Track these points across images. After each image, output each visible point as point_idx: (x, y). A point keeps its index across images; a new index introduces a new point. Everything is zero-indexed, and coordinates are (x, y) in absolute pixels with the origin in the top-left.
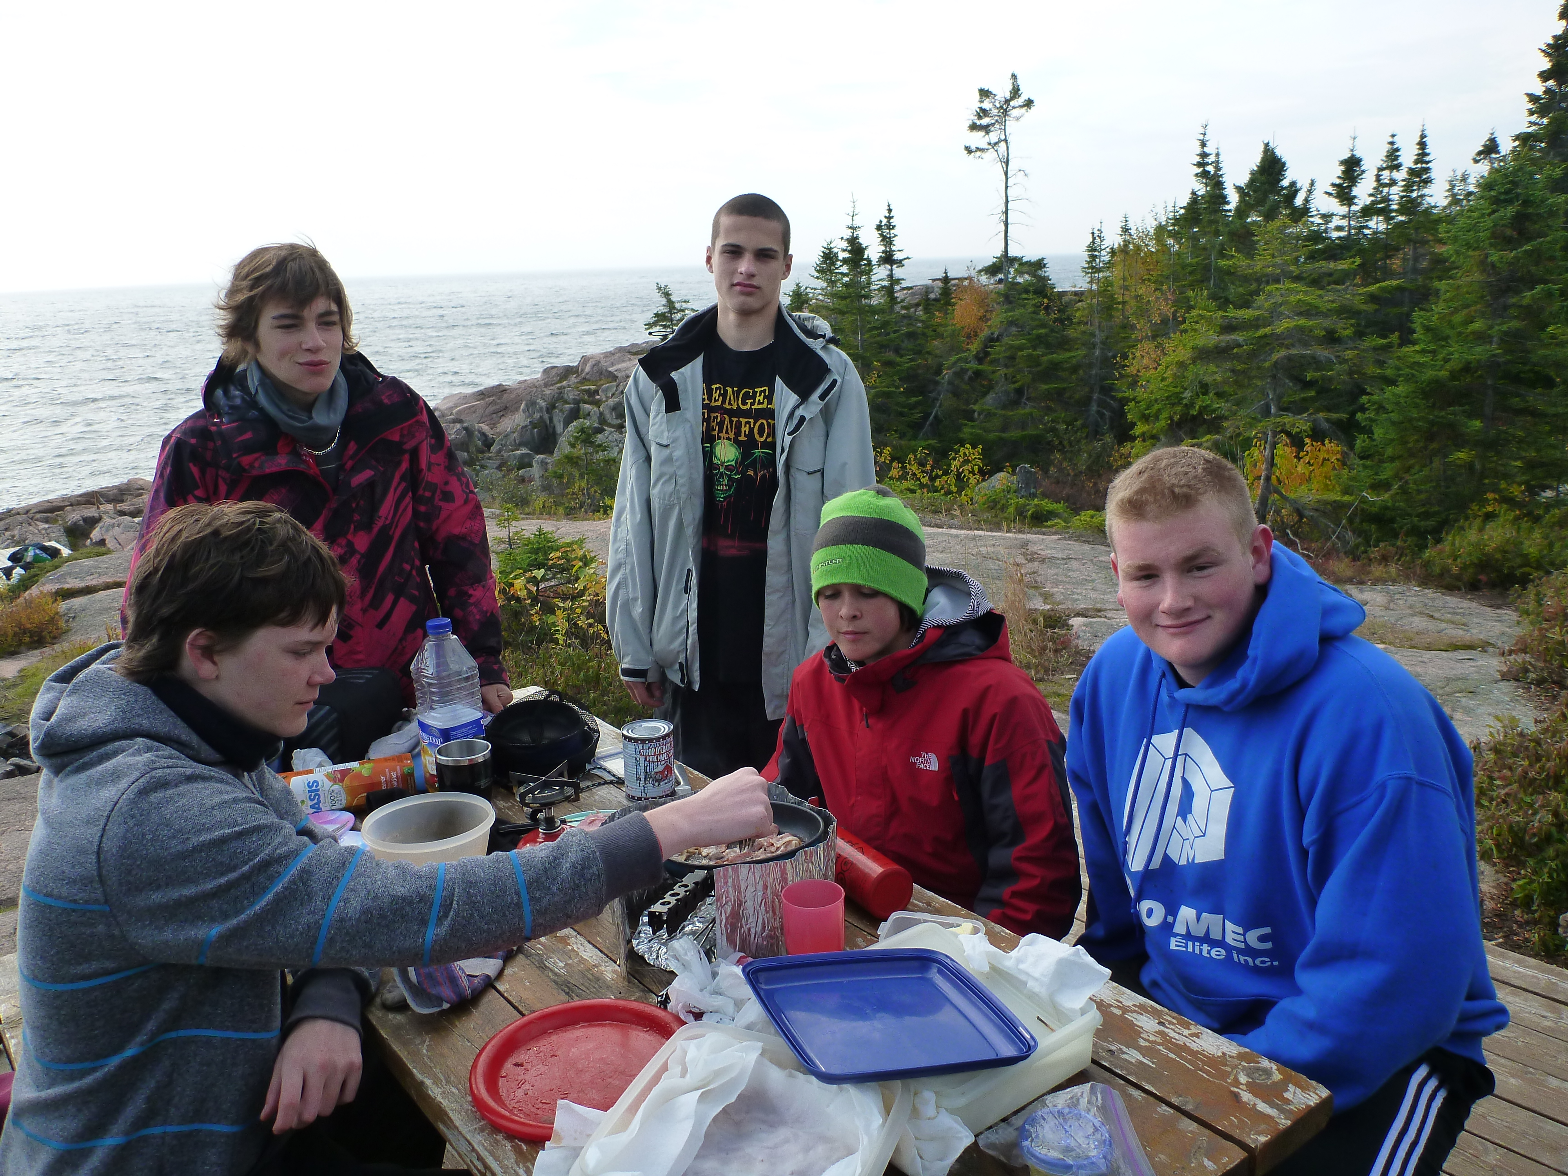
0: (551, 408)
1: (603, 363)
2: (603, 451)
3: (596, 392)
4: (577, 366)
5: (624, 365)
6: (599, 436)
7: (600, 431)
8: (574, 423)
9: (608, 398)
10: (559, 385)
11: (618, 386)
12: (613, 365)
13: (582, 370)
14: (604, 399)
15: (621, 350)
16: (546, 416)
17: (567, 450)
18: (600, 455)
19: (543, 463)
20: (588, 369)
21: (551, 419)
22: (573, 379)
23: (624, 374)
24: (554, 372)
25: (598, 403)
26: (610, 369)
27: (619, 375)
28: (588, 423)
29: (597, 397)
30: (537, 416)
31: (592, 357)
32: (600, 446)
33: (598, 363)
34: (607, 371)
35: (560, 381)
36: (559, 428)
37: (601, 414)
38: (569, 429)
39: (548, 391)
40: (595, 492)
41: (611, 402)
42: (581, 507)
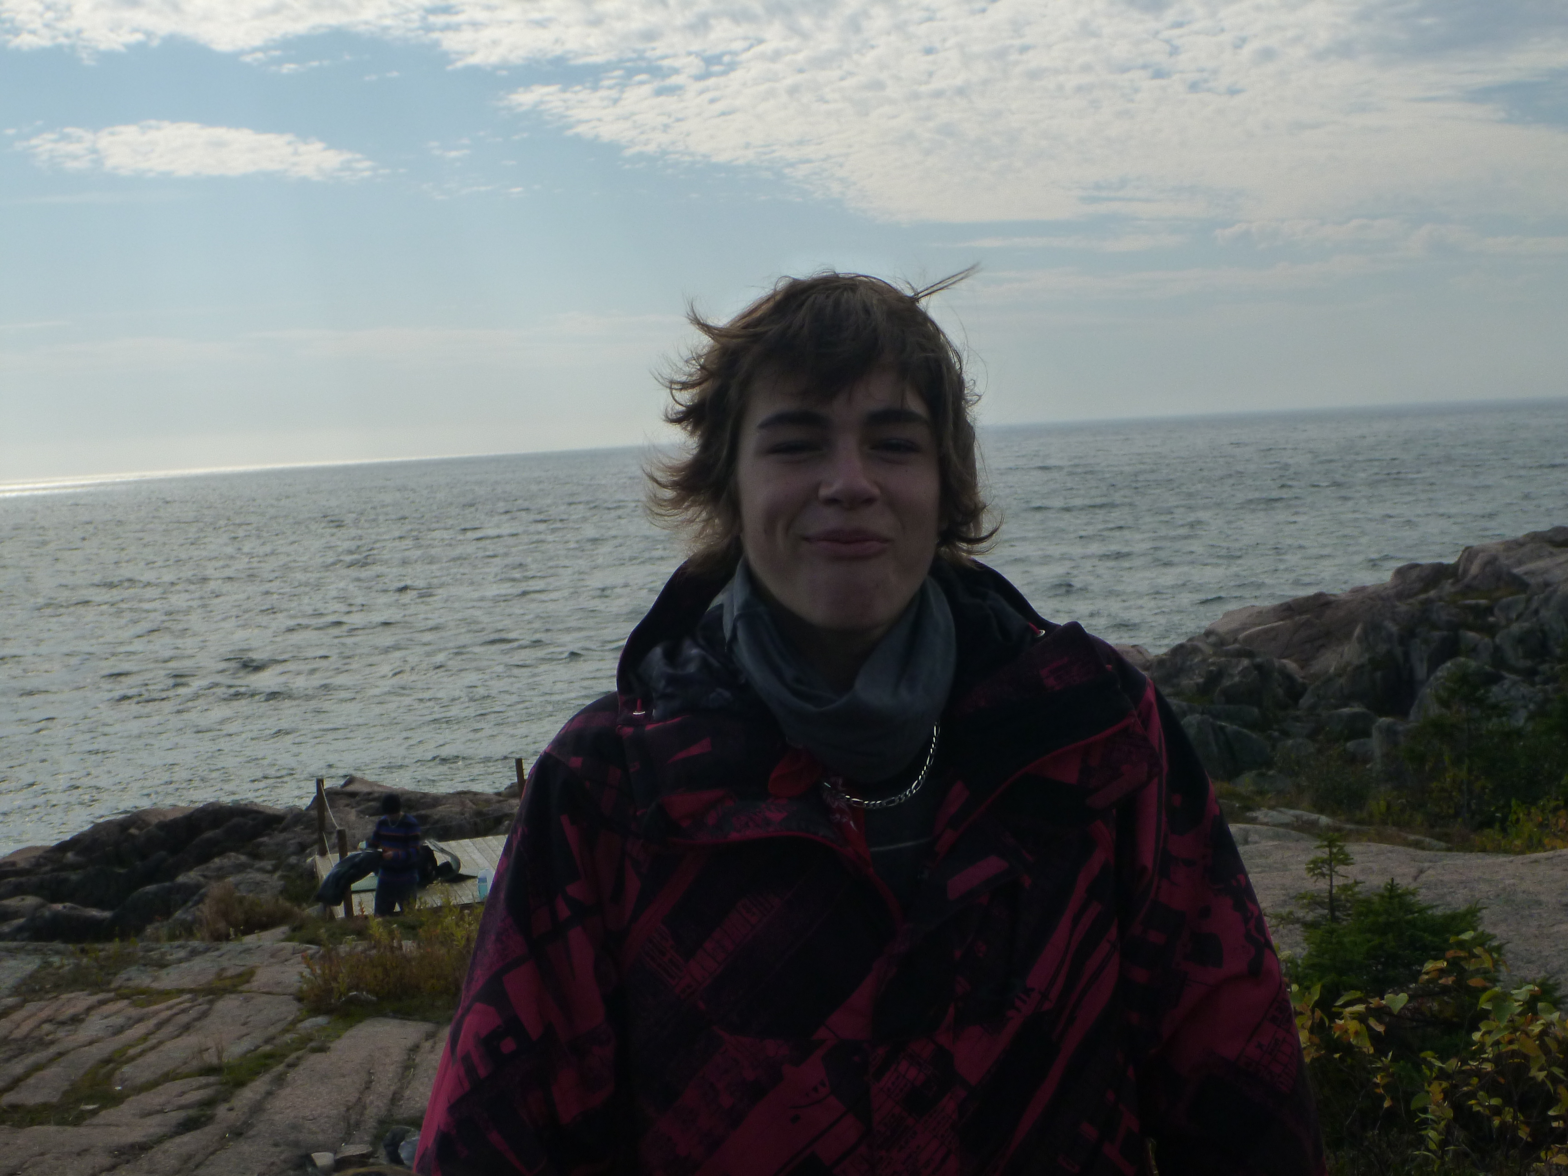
0: (1408, 635)
1: (1504, 561)
2: (1499, 716)
3: (1489, 610)
4: (1455, 566)
5: (1540, 564)
6: (1495, 689)
7: (1495, 679)
8: (1449, 664)
9: (1510, 621)
10: (1423, 596)
11: (1529, 601)
12: (1520, 563)
13: (1466, 571)
14: (1503, 622)
15: (1535, 537)
16: (1398, 651)
17: (1435, 710)
18: (1493, 724)
19: (1390, 733)
20: (1474, 569)
21: (1407, 655)
22: (1448, 587)
23: (1540, 579)
24: (1414, 574)
25: (1491, 630)
26: (1516, 571)
27: (1532, 581)
28: (1473, 664)
29: (1491, 619)
30: (1382, 648)
31: (1483, 550)
32: (1495, 707)
33: (1492, 561)
34: (1510, 574)
35: (1425, 590)
36: (1421, 670)
37: (1497, 649)
38: (1439, 674)
39: (1402, 607)
40: (1483, 788)
41: (1515, 628)
42: (1457, 815)
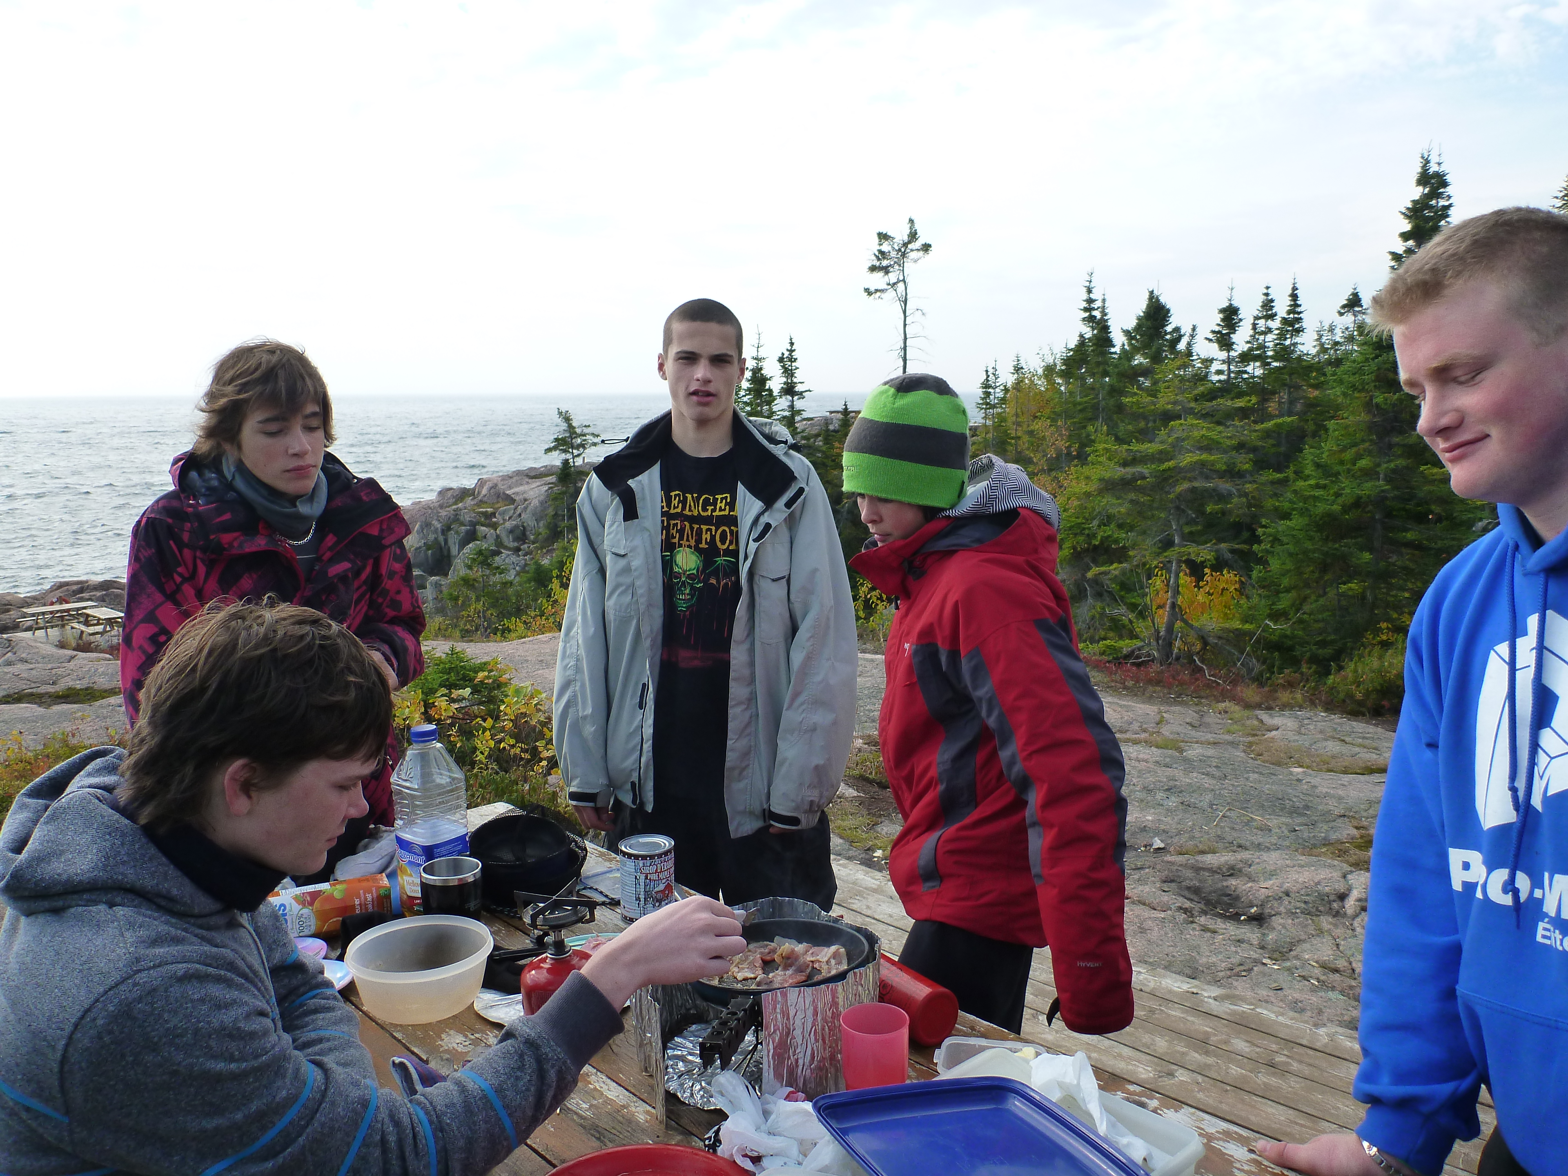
0: (446, 529)
1: (501, 487)
2: (500, 573)
3: (493, 515)
4: (474, 489)
5: (521, 488)
6: (497, 558)
7: (498, 553)
8: (471, 545)
9: (504, 520)
10: (454, 507)
11: (516, 508)
12: (510, 488)
13: (479, 493)
14: (502, 522)
15: (519, 473)
16: (441, 539)
17: (463, 572)
18: (497, 578)
19: (437, 585)
20: (484, 491)
21: (446, 541)
22: (469, 501)
23: (521, 497)
24: (450, 493)
25: (494, 526)
26: (507, 492)
27: (517, 498)
28: (485, 546)
29: (494, 520)
30: (431, 537)
31: (489, 480)
32: (498, 568)
33: (495, 486)
34: (504, 493)
35: (455, 503)
36: (454, 550)
37: (498, 536)
38: (465, 551)
39: (443, 513)
40: (492, 615)
41: (509, 525)
42: (477, 630)
